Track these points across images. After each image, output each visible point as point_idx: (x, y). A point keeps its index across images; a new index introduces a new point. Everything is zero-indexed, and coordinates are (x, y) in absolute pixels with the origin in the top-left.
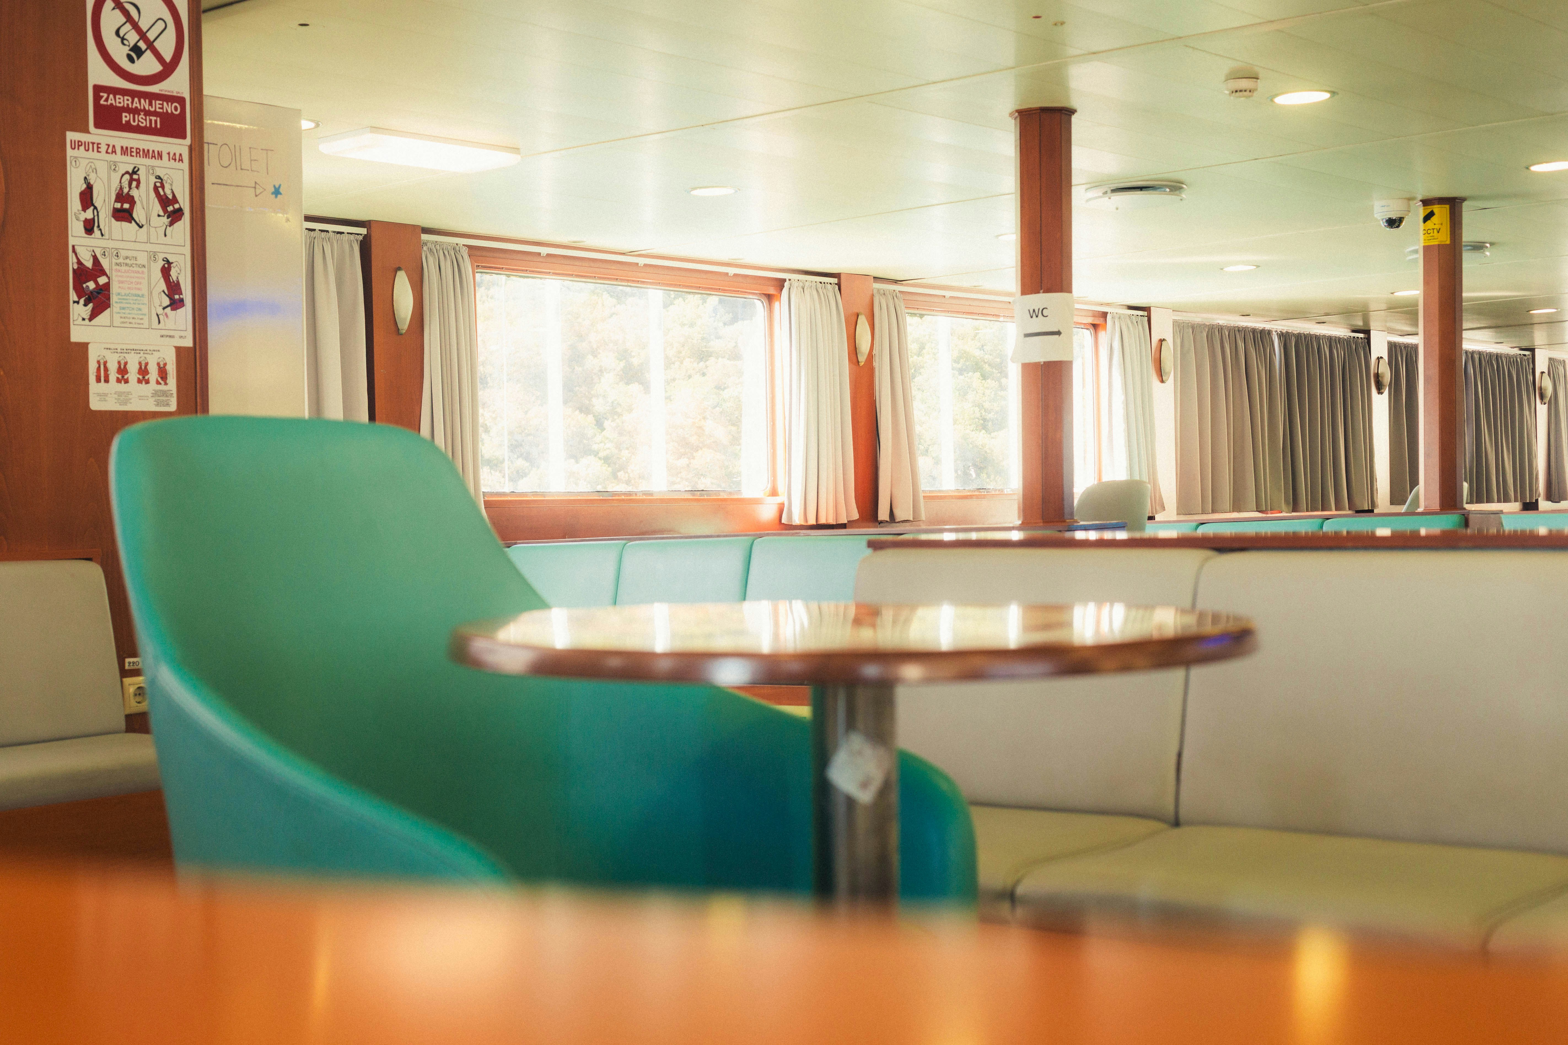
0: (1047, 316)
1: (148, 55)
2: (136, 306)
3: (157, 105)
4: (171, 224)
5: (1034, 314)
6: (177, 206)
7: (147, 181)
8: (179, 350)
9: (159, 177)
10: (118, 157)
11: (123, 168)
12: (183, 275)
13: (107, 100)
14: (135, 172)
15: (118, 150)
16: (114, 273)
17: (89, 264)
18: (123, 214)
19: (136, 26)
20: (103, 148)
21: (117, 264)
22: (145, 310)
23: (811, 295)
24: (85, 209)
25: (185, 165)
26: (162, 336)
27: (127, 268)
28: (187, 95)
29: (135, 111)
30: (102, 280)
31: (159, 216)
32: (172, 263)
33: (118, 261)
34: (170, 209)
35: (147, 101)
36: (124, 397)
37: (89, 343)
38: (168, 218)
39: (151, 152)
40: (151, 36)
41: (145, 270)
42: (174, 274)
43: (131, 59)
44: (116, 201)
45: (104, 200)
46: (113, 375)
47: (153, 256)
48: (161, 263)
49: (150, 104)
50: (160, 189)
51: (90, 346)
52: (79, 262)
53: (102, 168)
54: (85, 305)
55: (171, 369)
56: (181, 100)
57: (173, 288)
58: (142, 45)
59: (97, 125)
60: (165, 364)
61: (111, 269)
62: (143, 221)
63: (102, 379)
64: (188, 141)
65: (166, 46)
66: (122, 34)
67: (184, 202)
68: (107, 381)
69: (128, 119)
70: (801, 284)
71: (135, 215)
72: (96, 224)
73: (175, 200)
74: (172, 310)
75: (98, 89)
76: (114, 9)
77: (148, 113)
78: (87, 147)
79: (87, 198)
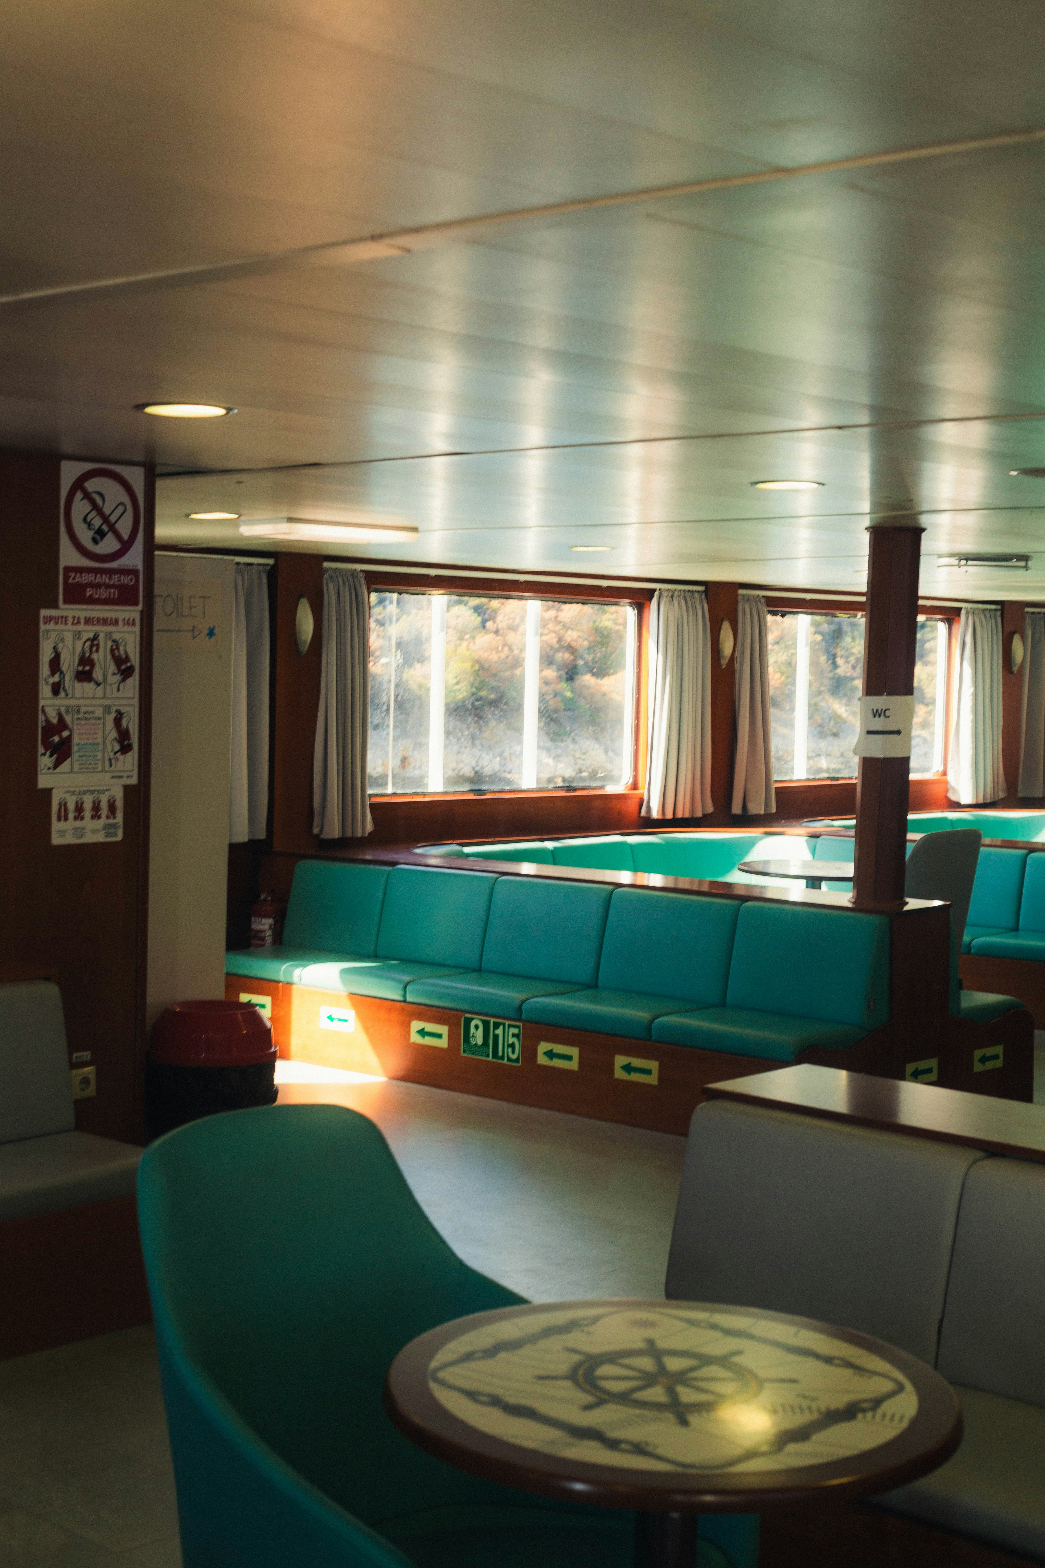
0: (889, 717)
1: (110, 537)
2: (91, 754)
3: (115, 579)
4: (124, 680)
5: (877, 714)
6: (129, 664)
7: (105, 646)
8: (127, 789)
9: (114, 641)
10: (81, 627)
11: (86, 636)
12: (132, 724)
13: (74, 578)
14: (96, 637)
15: (82, 621)
16: (75, 728)
17: (55, 721)
18: (84, 676)
19: (100, 512)
20: (70, 621)
21: (78, 719)
22: (99, 755)
23: (679, 604)
24: (53, 674)
25: (137, 628)
26: (113, 777)
27: (86, 722)
28: (140, 567)
29: (98, 586)
30: (65, 734)
31: (114, 674)
32: (124, 713)
33: (80, 716)
34: (123, 667)
35: (108, 575)
36: (78, 832)
37: (53, 788)
38: (121, 675)
39: (109, 620)
40: (113, 519)
41: (101, 721)
42: (124, 722)
43: (95, 541)
44: (79, 665)
45: (69, 663)
46: (71, 816)
47: (107, 709)
48: (113, 715)
49: (110, 578)
50: (116, 652)
51: (54, 791)
52: (47, 721)
53: (68, 637)
54: (51, 756)
55: (119, 804)
56: (134, 572)
57: (123, 736)
58: (105, 528)
59: (66, 602)
60: (114, 801)
61: (72, 724)
62: (101, 680)
63: (63, 818)
64: (140, 607)
65: (125, 527)
66: (89, 519)
67: (135, 660)
68: (66, 819)
69: (91, 593)
70: (670, 594)
71: (94, 675)
72: (62, 687)
73: (127, 659)
74: (122, 754)
75: (67, 569)
76: (82, 499)
77: (108, 586)
78: (56, 620)
79: (55, 665)
